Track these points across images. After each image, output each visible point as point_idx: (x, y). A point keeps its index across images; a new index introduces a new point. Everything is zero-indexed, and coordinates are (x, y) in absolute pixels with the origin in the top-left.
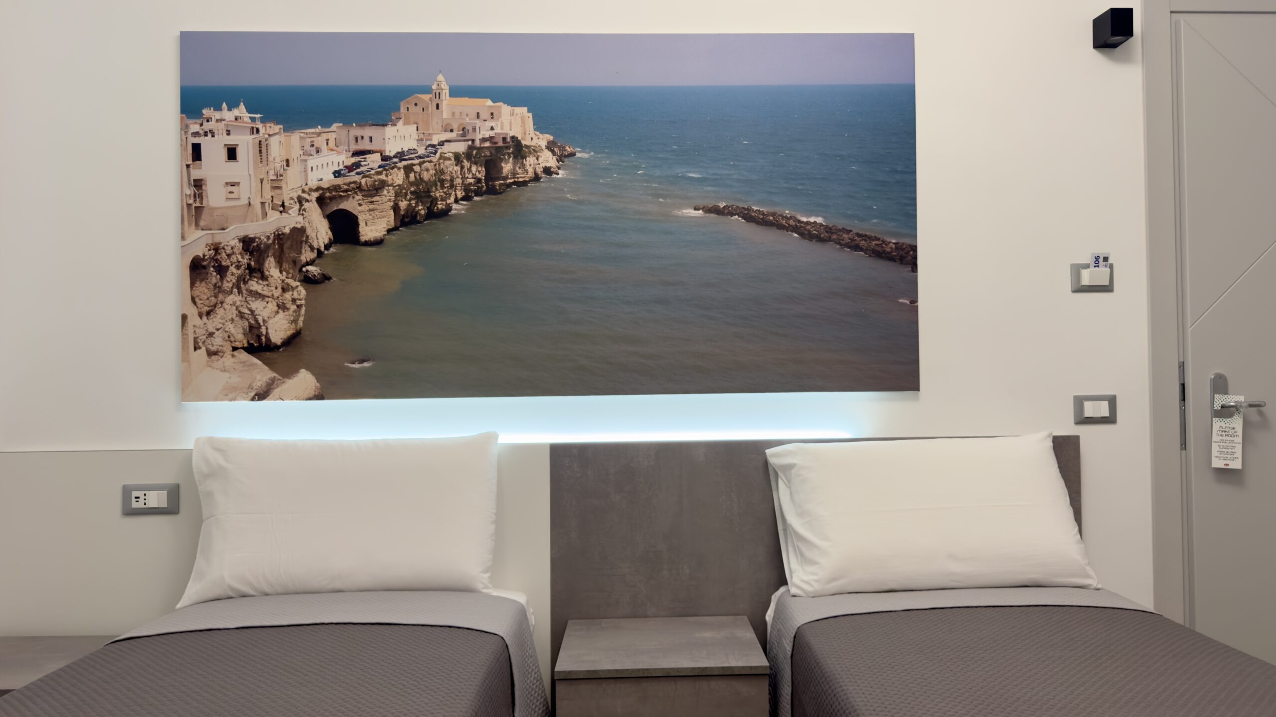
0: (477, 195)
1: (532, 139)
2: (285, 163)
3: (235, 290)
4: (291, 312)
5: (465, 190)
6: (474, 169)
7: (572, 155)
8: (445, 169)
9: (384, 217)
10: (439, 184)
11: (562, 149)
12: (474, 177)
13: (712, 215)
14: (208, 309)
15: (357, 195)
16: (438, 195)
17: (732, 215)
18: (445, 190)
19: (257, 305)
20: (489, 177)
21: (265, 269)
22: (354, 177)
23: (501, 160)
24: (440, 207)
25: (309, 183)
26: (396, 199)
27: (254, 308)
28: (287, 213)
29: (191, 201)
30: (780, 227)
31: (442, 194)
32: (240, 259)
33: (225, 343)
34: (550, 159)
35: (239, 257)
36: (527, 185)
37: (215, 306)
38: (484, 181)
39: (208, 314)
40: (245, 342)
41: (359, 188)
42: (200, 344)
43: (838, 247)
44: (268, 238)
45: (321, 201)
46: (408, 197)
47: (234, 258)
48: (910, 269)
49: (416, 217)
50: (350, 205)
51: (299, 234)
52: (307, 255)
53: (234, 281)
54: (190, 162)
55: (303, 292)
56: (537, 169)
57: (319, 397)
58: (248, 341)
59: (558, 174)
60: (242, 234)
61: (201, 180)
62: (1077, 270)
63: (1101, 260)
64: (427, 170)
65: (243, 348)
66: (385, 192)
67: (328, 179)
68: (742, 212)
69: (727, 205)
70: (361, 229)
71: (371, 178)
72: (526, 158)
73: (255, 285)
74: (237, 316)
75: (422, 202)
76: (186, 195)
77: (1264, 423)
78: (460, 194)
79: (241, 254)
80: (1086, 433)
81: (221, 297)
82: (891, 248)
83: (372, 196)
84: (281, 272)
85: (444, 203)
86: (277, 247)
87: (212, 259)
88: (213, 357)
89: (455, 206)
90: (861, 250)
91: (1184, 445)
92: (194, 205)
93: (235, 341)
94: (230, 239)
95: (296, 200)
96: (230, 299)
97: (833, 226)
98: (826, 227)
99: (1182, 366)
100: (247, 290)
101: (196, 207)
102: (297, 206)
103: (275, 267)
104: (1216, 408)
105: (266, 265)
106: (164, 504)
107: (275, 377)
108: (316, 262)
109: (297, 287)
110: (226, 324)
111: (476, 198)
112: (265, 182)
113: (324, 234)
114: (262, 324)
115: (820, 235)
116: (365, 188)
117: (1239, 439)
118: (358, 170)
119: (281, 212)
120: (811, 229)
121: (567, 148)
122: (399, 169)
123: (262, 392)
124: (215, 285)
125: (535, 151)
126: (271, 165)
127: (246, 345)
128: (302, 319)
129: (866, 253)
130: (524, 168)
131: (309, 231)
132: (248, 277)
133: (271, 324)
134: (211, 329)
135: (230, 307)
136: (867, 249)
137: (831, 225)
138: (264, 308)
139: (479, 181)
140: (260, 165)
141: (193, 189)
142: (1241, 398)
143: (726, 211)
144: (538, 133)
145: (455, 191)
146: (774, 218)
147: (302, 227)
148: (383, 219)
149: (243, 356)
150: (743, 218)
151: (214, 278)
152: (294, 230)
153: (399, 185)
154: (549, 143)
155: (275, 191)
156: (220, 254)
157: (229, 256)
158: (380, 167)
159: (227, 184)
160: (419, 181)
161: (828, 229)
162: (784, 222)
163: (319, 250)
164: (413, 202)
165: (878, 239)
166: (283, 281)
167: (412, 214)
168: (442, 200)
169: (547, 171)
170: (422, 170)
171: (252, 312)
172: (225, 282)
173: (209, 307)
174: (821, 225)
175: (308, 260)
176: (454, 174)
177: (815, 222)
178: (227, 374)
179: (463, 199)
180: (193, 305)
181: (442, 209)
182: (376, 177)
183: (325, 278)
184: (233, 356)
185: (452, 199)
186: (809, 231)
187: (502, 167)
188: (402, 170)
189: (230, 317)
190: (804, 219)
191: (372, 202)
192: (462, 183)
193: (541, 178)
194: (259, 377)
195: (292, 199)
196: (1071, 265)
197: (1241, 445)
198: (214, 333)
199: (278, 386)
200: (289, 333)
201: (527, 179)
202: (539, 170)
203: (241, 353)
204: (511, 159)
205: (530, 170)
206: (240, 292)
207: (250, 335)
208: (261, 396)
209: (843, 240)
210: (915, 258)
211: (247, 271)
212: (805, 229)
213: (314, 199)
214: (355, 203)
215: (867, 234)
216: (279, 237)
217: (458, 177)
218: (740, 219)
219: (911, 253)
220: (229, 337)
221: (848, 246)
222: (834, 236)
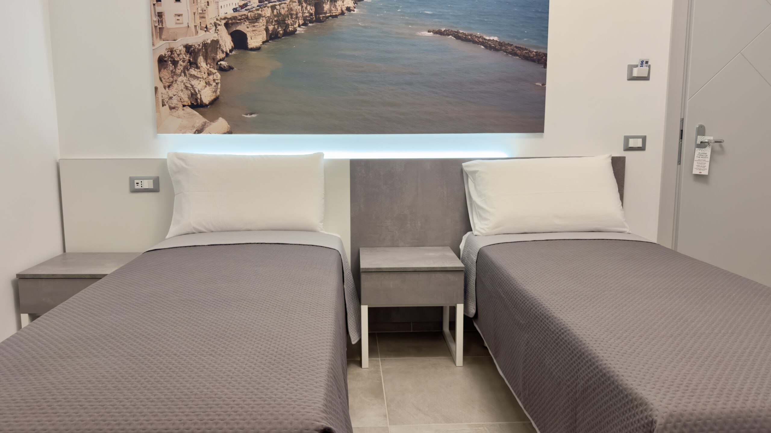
0: (310, 23)
2: (206, 4)
3: (183, 74)
4: (213, 86)
5: (304, 20)
6: (309, 7)
8: (293, 8)
9: (260, 34)
10: (290, 16)
12: (309, 12)
13: (438, 35)
14: (169, 84)
15: (246, 22)
16: (289, 22)
17: (449, 35)
18: (293, 20)
19: (195, 82)
20: (317, 12)
21: (198, 63)
22: (244, 12)
23: (323, 3)
24: (290, 29)
25: (220, 15)
26: (267, 25)
27: (193, 84)
28: (209, 32)
29: (157, 25)
30: (474, 42)
31: (292, 22)
32: (185, 57)
33: (178, 103)
34: (350, 3)
35: (184, 56)
36: (337, 17)
37: (172, 82)
38: (314, 15)
39: (169, 87)
40: (189, 102)
41: (247, 18)
42: (166, 103)
43: (505, 54)
44: (199, 45)
45: (227, 25)
46: (273, 24)
47: (181, 57)
48: (543, 66)
49: (278, 35)
50: (242, 28)
51: (215, 44)
52: (220, 55)
53: (182, 69)
54: (155, 2)
55: (219, 76)
56: (343, 8)
57: (230, 132)
58: (191, 102)
59: (354, 11)
60: (185, 43)
61: (162, 13)
62: (631, 68)
63: (644, 63)
64: (283, 8)
65: (188, 105)
66: (261, 20)
67: (230, 13)
68: (454, 34)
69: (446, 30)
70: (248, 41)
71: (253, 12)
72: (337, 2)
73: (193, 71)
74: (184, 88)
75: (281, 26)
76: (154, 21)
77: (722, 151)
78: (301, 22)
79: (185, 54)
80: (630, 156)
81: (175, 77)
82: (533, 54)
83: (254, 23)
84: (207, 65)
85: (293, 27)
86: (204, 50)
87: (170, 56)
88: (173, 110)
89: (298, 29)
90: (518, 55)
91: (679, 162)
92: (158, 27)
93: (184, 102)
94: (179, 45)
95: (213, 24)
96: (180, 79)
98: (499, 42)
99: (682, 121)
100: (189, 74)
101: (159, 28)
102: (214, 28)
103: (204, 62)
104: (698, 143)
105: (199, 60)
106: (151, 187)
107: (206, 121)
108: (225, 59)
109: (216, 73)
110: (179, 92)
111: (310, 25)
112: (196, 14)
113: (229, 44)
114: (198, 93)
115: (496, 47)
116: (250, 18)
117: (708, 159)
118: (246, 8)
119: (205, 31)
122: (268, 7)
123: (200, 129)
124: (172, 71)
126: (199, 5)
127: (190, 104)
128: (219, 90)
129: (520, 57)
130: (336, 7)
131: (221, 42)
132: (189, 67)
133: (202, 92)
134: (171, 95)
135: (180, 83)
136: (520, 55)
137: (502, 42)
138: (199, 84)
139: (311, 14)
140: (194, 5)
141: (157, 17)
142: (711, 138)
143: (445, 33)
145: (298, 20)
146: (471, 37)
147: (217, 40)
148: (260, 36)
149: (189, 110)
150: (455, 37)
151: (171, 67)
152: (213, 41)
153: (268, 17)
155: (202, 19)
156: (173, 54)
157: (178, 55)
158: (258, 6)
159: (176, 15)
160: (279, 14)
161: (500, 44)
162: (476, 39)
163: (226, 53)
164: (276, 26)
165: (527, 50)
166: (208, 69)
167: (275, 33)
168: (292, 25)
169: (348, 9)
170: (280, 8)
171: (192, 86)
172: (177, 69)
173: (169, 83)
174: (497, 41)
175: (221, 58)
176: (298, 11)
177: (493, 40)
178: (180, 120)
179: (303, 25)
180: (160, 82)
181: (292, 31)
182: (256, 12)
183: (230, 68)
184: (183, 110)
185: (297, 25)
186: (490, 45)
187: (324, 7)
188: (270, 8)
189: (180, 89)
190: (488, 38)
191: (254, 26)
192: (302, 16)
193: (345, 13)
194: (197, 121)
195: (211, 24)
196: (628, 65)
197: (709, 163)
198: (172, 97)
199: (208, 126)
200: (213, 98)
201: (337, 14)
203: (187, 108)
204: (329, 2)
206: (185, 75)
207: (191, 99)
208: (199, 131)
209: (508, 50)
210: (546, 60)
211: (189, 64)
212: (488, 44)
213: (223, 24)
214: (245, 27)
215: (521, 47)
216: (205, 45)
217: (300, 12)
218: (453, 37)
219: (544, 57)
220: (181, 99)
221: (510, 53)
222: (503, 48)
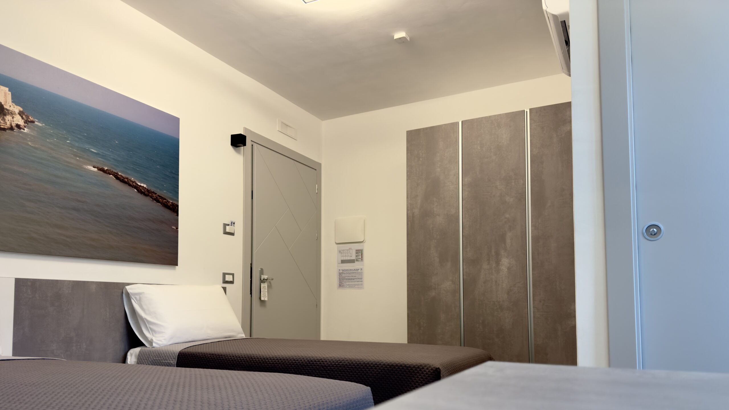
1: (10, 106)
7: (33, 122)
11: (28, 117)
13: (101, 172)
17: (110, 174)
30: (130, 185)
34: (20, 121)
43: (152, 199)
59: (24, 130)
63: (233, 223)
68: (114, 174)
69: (108, 169)
72: (6, 116)
77: (271, 286)
82: (170, 204)
90: (160, 202)
91: (251, 293)
97: (150, 190)
98: (147, 190)
104: (261, 280)
115: (145, 192)
117: (267, 290)
120: (142, 189)
121: (30, 118)
125: (12, 114)
129: (161, 204)
130: (4, 121)
142: (266, 277)
143: (107, 172)
144: (14, 104)
146: (127, 180)
150: (115, 177)
154: (20, 111)
162: (131, 183)
165: (166, 199)
169: (18, 126)
174: (145, 188)
177: (143, 186)
190: (139, 184)
193: (15, 129)
196: (224, 223)
197: (267, 293)
201: (6, 128)
202: (14, 125)
209: (153, 197)
210: (178, 210)
212: (139, 189)
215: (162, 196)
218: (113, 177)
219: (177, 208)
221: (155, 199)
222: (150, 195)
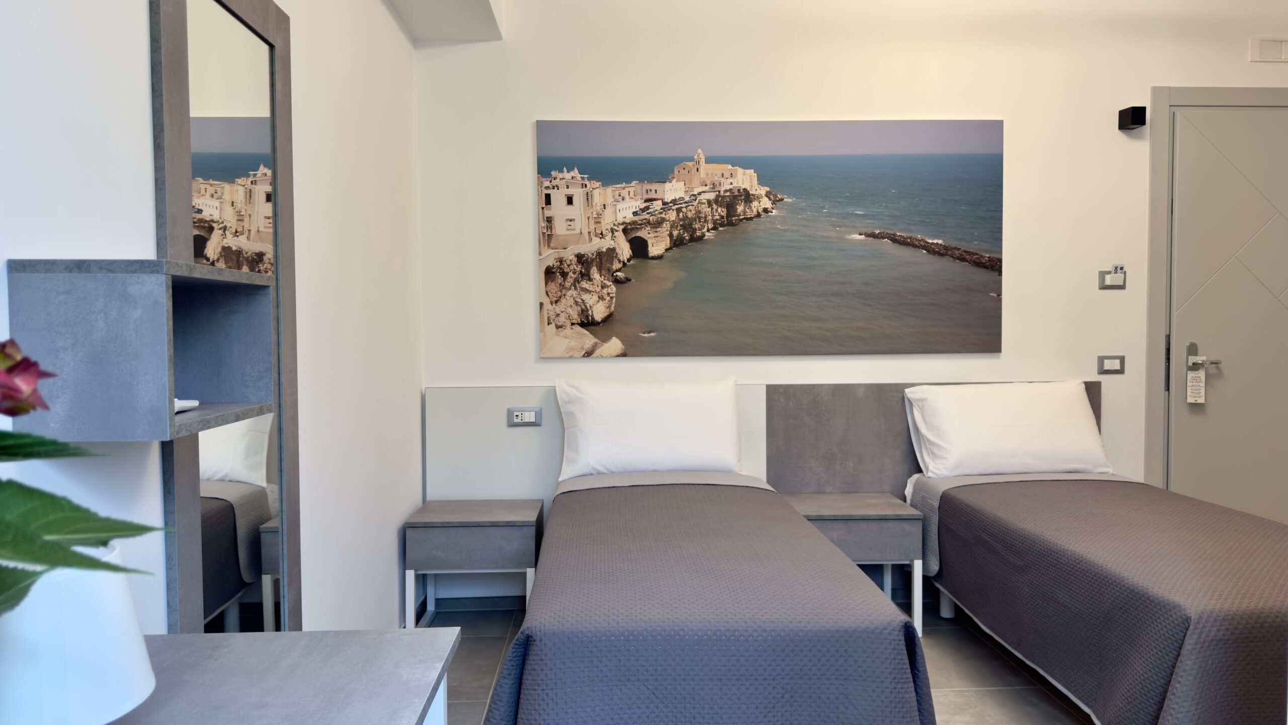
0: (721, 227)
1: (756, 190)
2: (603, 207)
3: (573, 287)
4: (607, 301)
5: (714, 224)
6: (719, 210)
7: (782, 200)
8: (701, 210)
9: (663, 241)
10: (697, 220)
11: (775, 196)
12: (719, 215)
13: (871, 238)
14: (556, 299)
15: (647, 227)
16: (697, 227)
17: (884, 238)
18: (701, 224)
19: (586, 297)
20: (729, 215)
21: (591, 275)
22: (645, 216)
23: (737, 204)
24: (698, 234)
25: (618, 219)
26: (671, 230)
27: (584, 299)
28: (604, 238)
29: (545, 231)
30: (915, 246)
31: (699, 226)
32: (576, 268)
33: (567, 321)
34: (767, 203)
35: (575, 266)
36: (752, 220)
37: (560, 297)
38: (725, 217)
39: (556, 302)
40: (579, 320)
41: (649, 222)
42: (552, 321)
43: (953, 259)
44: (593, 254)
45: (625, 231)
46: (678, 228)
47: (572, 267)
48: (997, 274)
49: (683, 240)
50: (643, 233)
51: (612, 251)
52: (616, 265)
53: (572, 281)
54: (544, 206)
55: (614, 289)
57: (624, 355)
58: (581, 320)
59: (772, 212)
60: (576, 252)
61: (551, 217)
62: (1103, 275)
63: (1119, 269)
64: (691, 211)
65: (578, 324)
66: (664, 225)
67: (630, 217)
68: (890, 237)
69: (881, 232)
70: (649, 249)
71: (656, 216)
72: (752, 202)
73: (585, 284)
74: (574, 304)
75: (687, 231)
76: (542, 227)
77: (1220, 374)
78: (710, 226)
79: (576, 264)
80: (1105, 379)
81: (564, 291)
82: (986, 260)
83: (656, 228)
84: (601, 276)
85: (701, 232)
86: (598, 260)
87: (559, 268)
88: (560, 329)
89: (707, 234)
90: (967, 261)
91: (1168, 388)
92: (547, 233)
93: (573, 320)
94: (569, 255)
95: (610, 230)
96: (570, 293)
97: (949, 246)
98: (944, 246)
99: (1168, 337)
100: (580, 287)
101: (548, 235)
102: (610, 234)
103: (597, 273)
104: (1189, 365)
105: (592, 271)
106: (533, 420)
107: (597, 342)
108: (622, 270)
109: (611, 285)
110: (567, 308)
111: (720, 229)
112: (590, 219)
113: (627, 252)
114: (589, 309)
115: (941, 252)
116: (652, 223)
117: (1203, 384)
118: (648, 211)
119: (601, 238)
120: (935, 248)
121: (779, 196)
122: (673, 210)
123: (589, 351)
124: (560, 284)
125: (758, 198)
126: (594, 208)
127: (579, 322)
128: (613, 306)
129: (970, 264)
130: (751, 209)
131: (618, 250)
132: (580, 279)
133: (594, 308)
134: (558, 312)
135: (569, 298)
136: (970, 261)
137: (947, 245)
138: (591, 299)
139: (722, 217)
140: (588, 208)
141: (546, 223)
142: (1204, 358)
143: (880, 236)
144: (760, 186)
145: (707, 224)
146: (911, 241)
147: (614, 248)
148: (663, 243)
149: (578, 329)
150: (891, 240)
151: (560, 279)
152: (609, 249)
153: (673, 221)
154: (767, 192)
155: (597, 224)
156: (563, 265)
157: (569, 266)
158: (661, 209)
159: (567, 220)
160: (686, 218)
161: (946, 248)
162: (917, 243)
163: (624, 262)
164: (681, 231)
165: (978, 254)
166: (602, 282)
167: (680, 239)
168: (699, 230)
169: (766, 210)
170: (687, 211)
171: (583, 301)
172: (566, 282)
173: (557, 298)
174: (941, 245)
175: (617, 268)
176: (707, 213)
177: (937, 243)
178: (567, 340)
179: (712, 229)
180: (546, 296)
181: (699, 236)
182: (659, 216)
183: (628, 280)
184: (572, 329)
185: (706, 229)
186: (933, 249)
187: (737, 209)
188: (675, 211)
189: (569, 304)
190: (930, 241)
191: (656, 232)
192: (712, 219)
193: (762, 215)
194: (587, 342)
195: (607, 229)
196: (1099, 272)
197: (1204, 388)
198: (559, 314)
199: (599, 347)
200: (606, 314)
201: (753, 216)
202: (760, 210)
203: (576, 326)
204: (743, 203)
205: (755, 210)
206: (576, 288)
207: (582, 316)
208: (589, 354)
209: (955, 255)
210: (1001, 267)
211: (580, 276)
212: (931, 248)
213: (621, 230)
214: (646, 232)
215: (971, 251)
216: (599, 254)
217: (709, 215)
218: (889, 241)
219: (999, 263)
220: (569, 317)
221: (958, 258)
222: (950, 252)
